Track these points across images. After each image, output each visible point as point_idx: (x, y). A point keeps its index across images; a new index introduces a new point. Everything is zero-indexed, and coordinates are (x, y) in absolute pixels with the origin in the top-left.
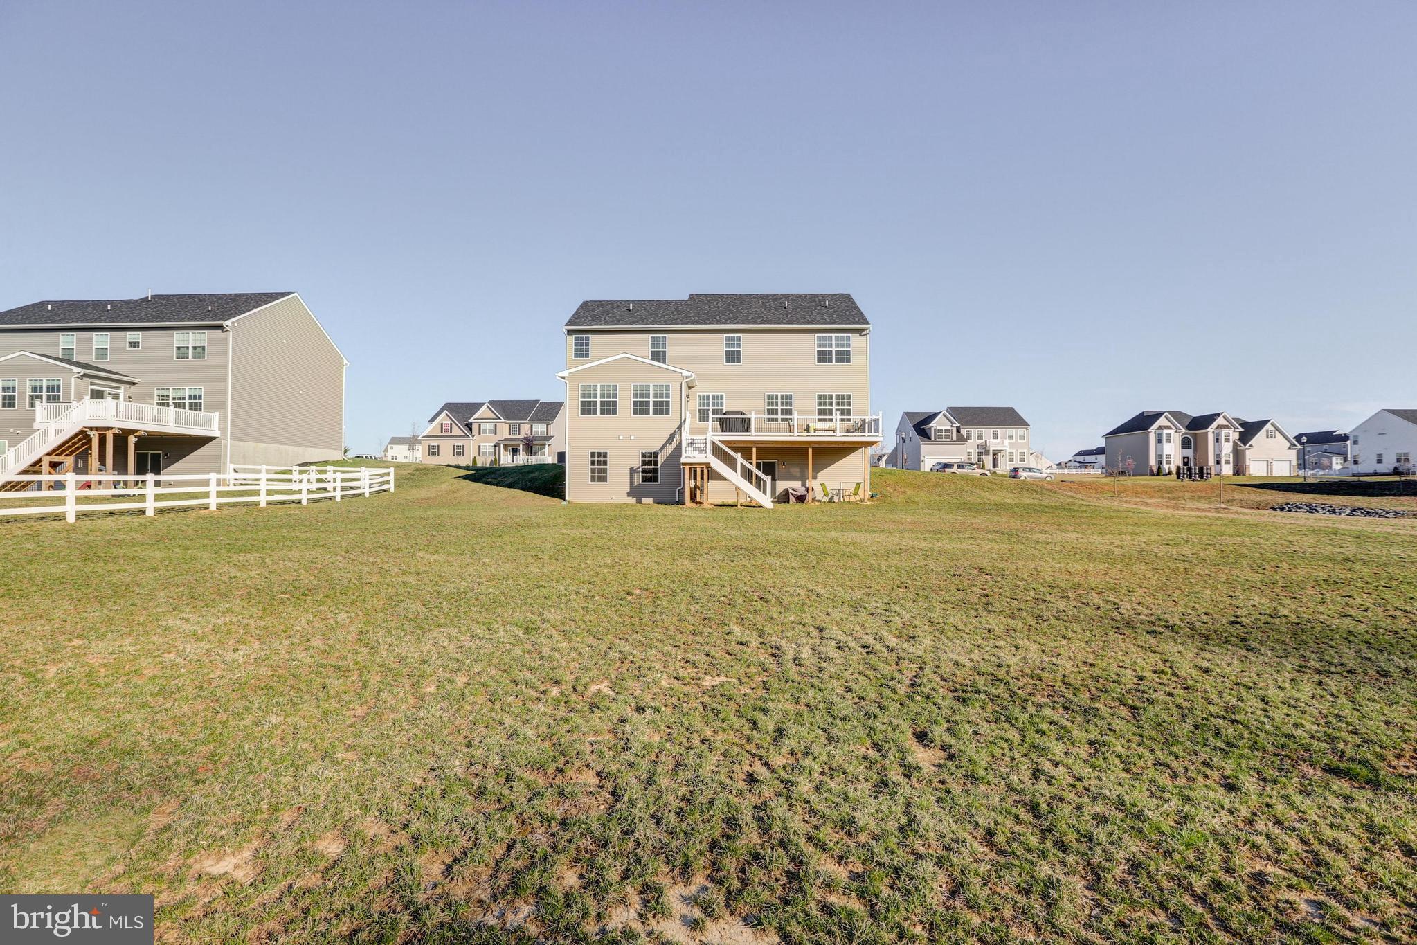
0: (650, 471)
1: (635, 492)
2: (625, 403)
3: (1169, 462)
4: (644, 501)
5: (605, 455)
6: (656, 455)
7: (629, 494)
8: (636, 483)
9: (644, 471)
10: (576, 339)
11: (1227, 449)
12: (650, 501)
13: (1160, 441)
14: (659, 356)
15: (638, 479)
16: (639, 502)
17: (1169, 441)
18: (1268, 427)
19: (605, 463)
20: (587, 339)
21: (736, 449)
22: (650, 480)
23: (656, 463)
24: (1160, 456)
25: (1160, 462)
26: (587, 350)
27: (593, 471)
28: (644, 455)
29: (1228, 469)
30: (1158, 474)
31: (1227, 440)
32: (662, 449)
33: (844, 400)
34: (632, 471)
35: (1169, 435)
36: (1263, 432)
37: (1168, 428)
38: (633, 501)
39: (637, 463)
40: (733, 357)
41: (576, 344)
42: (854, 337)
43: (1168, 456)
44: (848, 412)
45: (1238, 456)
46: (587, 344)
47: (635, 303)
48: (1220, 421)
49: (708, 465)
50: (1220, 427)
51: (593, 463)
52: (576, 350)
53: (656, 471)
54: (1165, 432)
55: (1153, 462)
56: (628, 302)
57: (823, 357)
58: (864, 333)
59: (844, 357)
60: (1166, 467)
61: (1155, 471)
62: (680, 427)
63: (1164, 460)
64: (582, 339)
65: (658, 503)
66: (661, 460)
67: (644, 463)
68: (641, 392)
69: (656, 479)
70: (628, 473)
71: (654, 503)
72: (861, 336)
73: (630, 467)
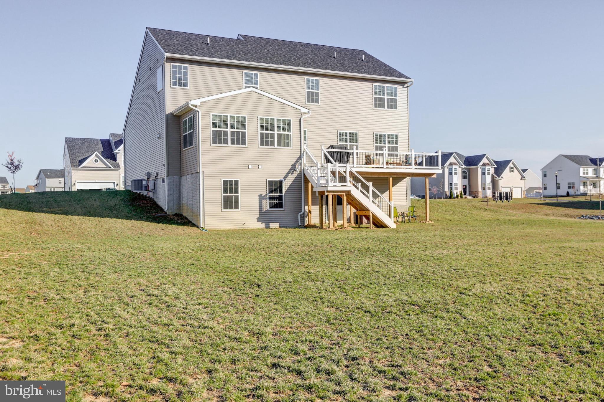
0: (275, 198)
1: (263, 218)
2: (252, 132)
3: (456, 189)
4: (272, 225)
5: (236, 183)
6: (281, 183)
7: (259, 220)
8: (264, 209)
9: (270, 198)
10: (174, 67)
11: (489, 179)
12: (277, 225)
13: (451, 174)
15: (266, 204)
16: (267, 227)
17: (456, 174)
18: (511, 165)
19: (237, 191)
20: (186, 68)
22: (276, 206)
23: (281, 191)
24: (451, 184)
25: (451, 189)
26: (186, 79)
27: (225, 198)
28: (270, 183)
29: (489, 193)
30: (451, 197)
31: (489, 174)
32: (285, 178)
33: (394, 139)
34: (261, 198)
35: (456, 169)
36: (507, 169)
37: (455, 164)
38: (262, 226)
39: (264, 190)
40: (313, 98)
41: (174, 72)
42: (399, 88)
43: (456, 185)
44: (396, 149)
45: (494, 183)
46: (186, 74)
47: (212, 37)
48: (485, 160)
49: (348, 193)
50: (484, 164)
51: (225, 191)
52: (174, 78)
53: (280, 198)
54: (454, 167)
55: (447, 189)
56: (206, 36)
57: (379, 103)
58: (406, 85)
59: (393, 104)
60: (455, 192)
61: (448, 194)
62: (300, 158)
63: (454, 187)
64: (180, 67)
65: (284, 227)
66: (285, 187)
67: (271, 192)
68: (266, 125)
69: (280, 205)
70: (257, 200)
71: (280, 227)
72: (403, 87)
73: (259, 195)
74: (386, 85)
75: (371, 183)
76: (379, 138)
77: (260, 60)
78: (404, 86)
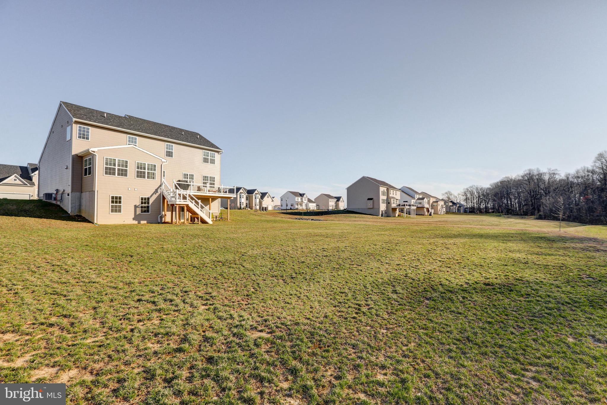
0: (145, 207)
1: (137, 218)
2: (132, 170)
3: (243, 205)
4: (142, 222)
5: (120, 198)
6: (148, 199)
7: (134, 219)
8: (138, 213)
9: (142, 207)
10: (80, 127)
11: (258, 201)
12: (145, 222)
13: (240, 197)
15: (139, 211)
16: (139, 223)
17: (243, 198)
18: (267, 195)
19: (120, 202)
20: (88, 129)
21: (199, 199)
22: (145, 212)
23: (148, 203)
24: (241, 203)
25: (241, 205)
26: (88, 135)
27: (112, 206)
28: (142, 199)
29: (258, 207)
30: (240, 209)
31: (258, 198)
32: (151, 196)
33: (213, 179)
34: (136, 207)
35: (243, 195)
36: (266, 196)
37: (243, 193)
38: (136, 222)
39: (138, 203)
40: (169, 154)
41: (80, 130)
42: (216, 154)
43: (243, 203)
44: (214, 184)
45: (260, 203)
46: (88, 132)
47: (107, 114)
48: (256, 192)
49: (187, 206)
50: (256, 194)
51: (113, 202)
52: (80, 134)
53: (148, 207)
54: (242, 194)
55: (238, 205)
56: (104, 112)
57: (206, 160)
59: (213, 162)
60: (242, 206)
61: (239, 207)
62: (161, 186)
63: (242, 204)
64: (84, 128)
65: (149, 223)
66: (151, 201)
67: (142, 203)
68: (140, 166)
69: (148, 211)
70: (133, 208)
71: (147, 223)
73: (134, 205)
74: (209, 152)
75: (200, 201)
76: (205, 178)
77: (138, 130)
78: (219, 153)
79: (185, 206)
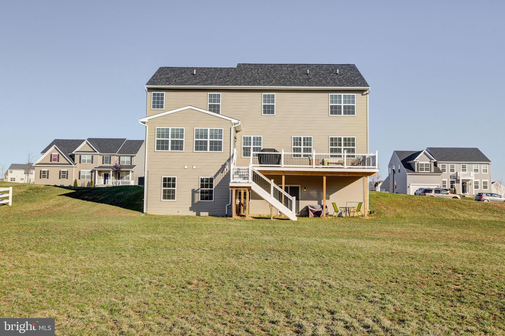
0: (207, 192)
1: (195, 207)
2: (189, 142)
4: (202, 214)
5: (174, 180)
6: (211, 180)
7: (191, 209)
8: (196, 201)
9: (202, 192)
10: (154, 94)
12: (206, 214)
14: (215, 108)
15: (198, 197)
16: (198, 215)
19: (174, 185)
20: (162, 95)
21: (270, 177)
22: (206, 198)
23: (211, 186)
26: (162, 103)
27: (165, 191)
28: (202, 180)
32: (215, 176)
33: (350, 142)
34: (194, 191)
38: (194, 214)
39: (197, 186)
40: (269, 110)
41: (154, 98)
42: (357, 96)
44: (353, 151)
46: (162, 99)
49: (249, 188)
51: (165, 185)
52: (154, 102)
53: (211, 192)
56: (193, 68)
57: (335, 110)
58: (365, 93)
59: (350, 110)
62: (229, 160)
64: (158, 94)
65: (212, 216)
66: (215, 184)
67: (202, 186)
68: (201, 134)
69: (211, 198)
70: (190, 193)
71: (209, 215)
72: (362, 95)
73: (192, 189)
74: (342, 94)
75: (272, 180)
76: (335, 141)
78: (364, 94)
79: (247, 189)
